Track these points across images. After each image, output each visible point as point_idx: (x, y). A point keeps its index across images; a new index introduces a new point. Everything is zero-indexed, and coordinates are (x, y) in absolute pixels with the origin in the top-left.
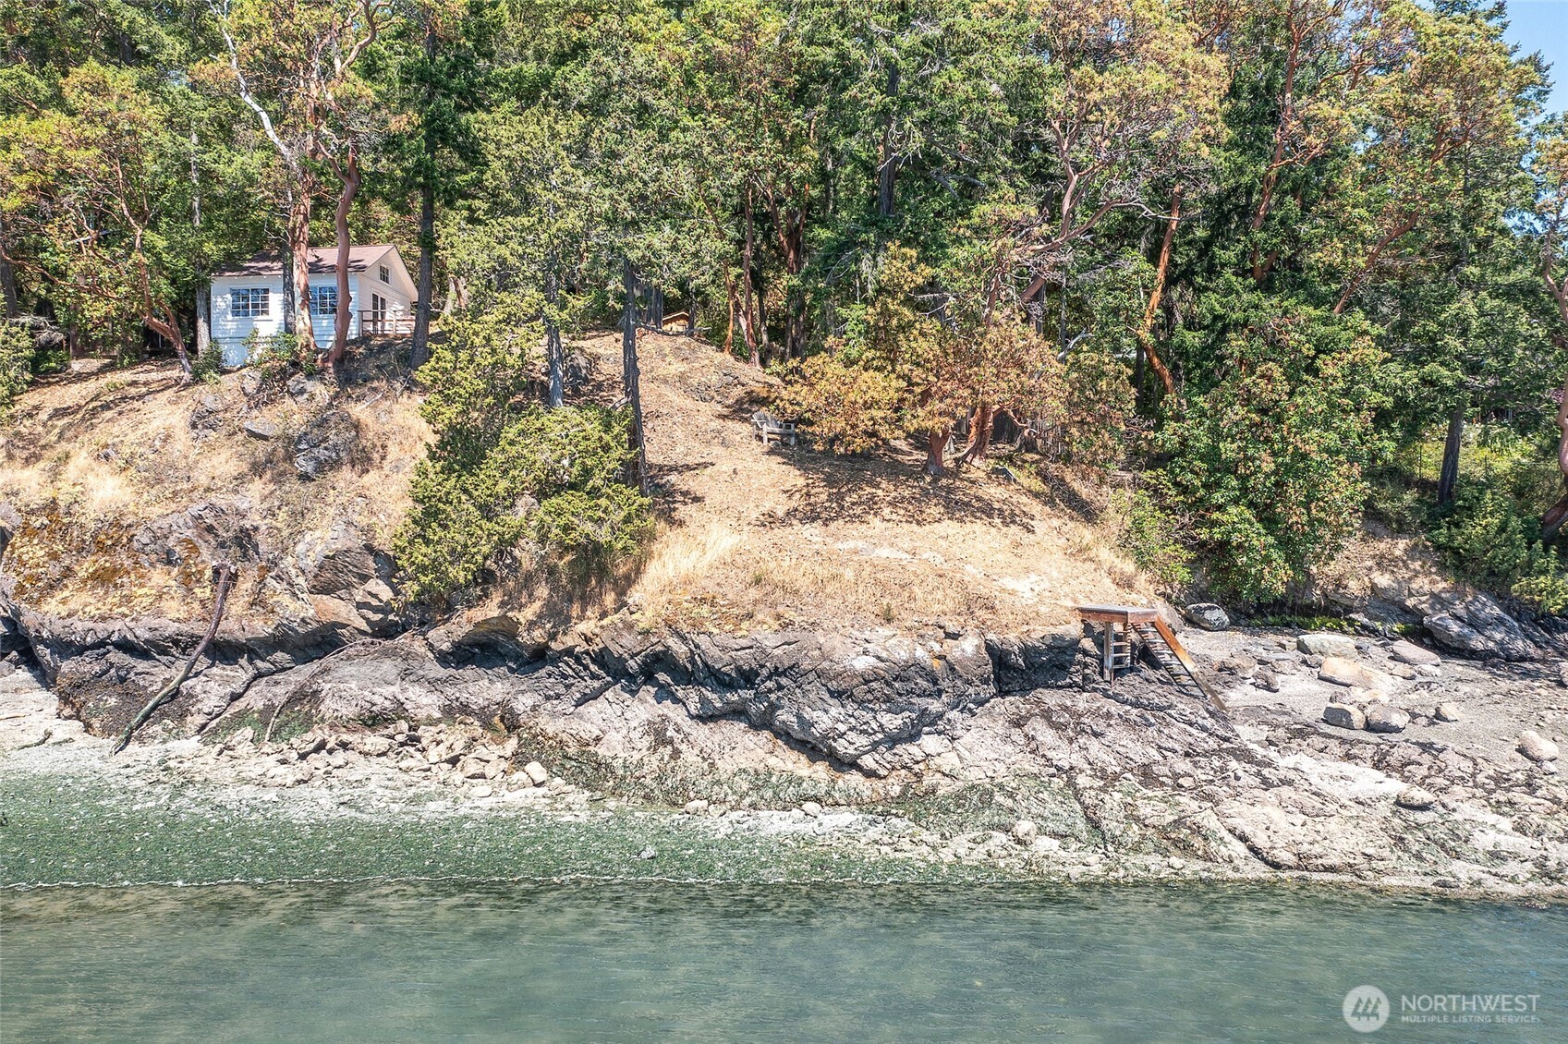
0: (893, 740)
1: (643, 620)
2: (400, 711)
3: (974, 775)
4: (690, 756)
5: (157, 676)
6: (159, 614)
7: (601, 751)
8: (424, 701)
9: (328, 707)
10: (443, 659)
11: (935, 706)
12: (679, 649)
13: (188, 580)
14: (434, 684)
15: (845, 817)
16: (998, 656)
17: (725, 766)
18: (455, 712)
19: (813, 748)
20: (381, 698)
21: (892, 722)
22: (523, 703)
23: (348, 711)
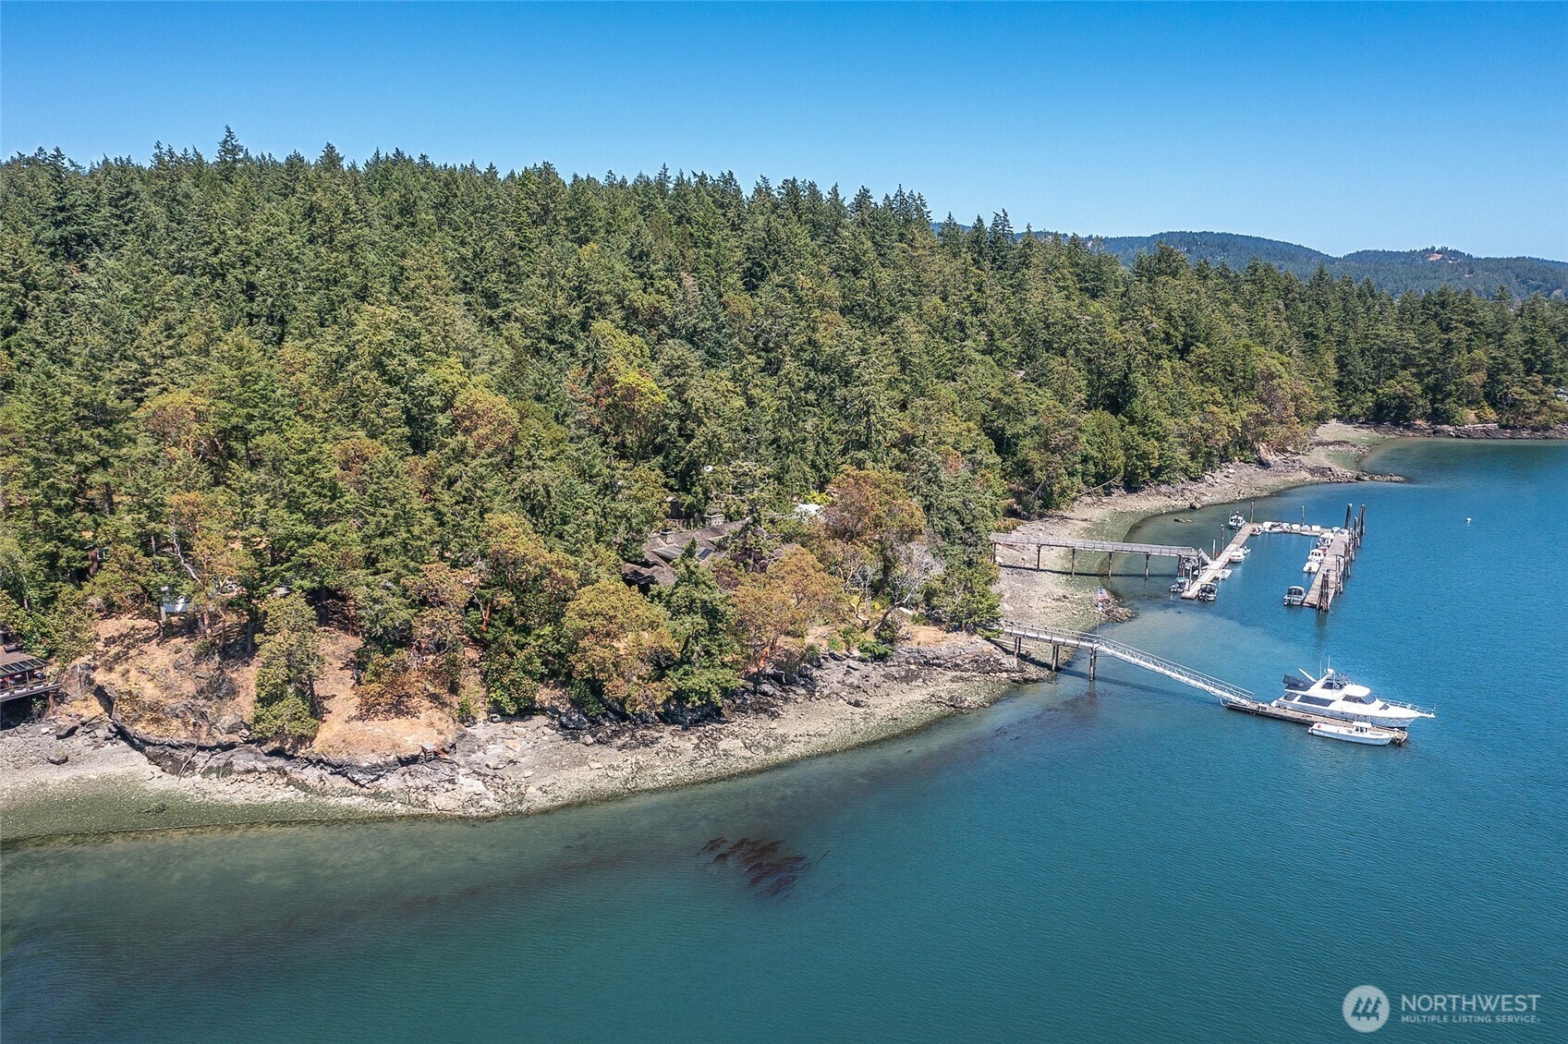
0: (372, 781)
1: (316, 751)
2: (255, 770)
3: (390, 789)
4: (328, 784)
5: (181, 755)
6: (179, 736)
7: (307, 782)
8: (262, 766)
9: (236, 768)
10: (266, 755)
11: (382, 773)
12: (325, 759)
13: (185, 724)
14: (264, 762)
15: (361, 799)
16: (399, 759)
17: (336, 786)
18: (270, 769)
19: (356, 783)
20: (250, 765)
21: (372, 777)
22: (288, 769)
23: (242, 769)
